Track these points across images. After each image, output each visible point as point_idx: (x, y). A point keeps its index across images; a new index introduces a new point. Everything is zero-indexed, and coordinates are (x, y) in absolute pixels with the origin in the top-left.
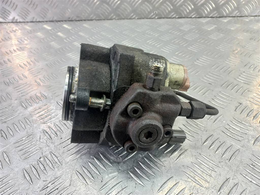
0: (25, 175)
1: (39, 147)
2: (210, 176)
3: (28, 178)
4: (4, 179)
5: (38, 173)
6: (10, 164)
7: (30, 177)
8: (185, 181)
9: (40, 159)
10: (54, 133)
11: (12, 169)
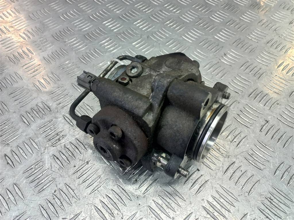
0: (42, 212)
1: (52, 178)
2: (229, 211)
3: (46, 215)
4: (21, 217)
5: (55, 209)
6: (24, 199)
7: (48, 215)
8: (204, 218)
9: (55, 192)
10: (66, 160)
11: (28, 205)
